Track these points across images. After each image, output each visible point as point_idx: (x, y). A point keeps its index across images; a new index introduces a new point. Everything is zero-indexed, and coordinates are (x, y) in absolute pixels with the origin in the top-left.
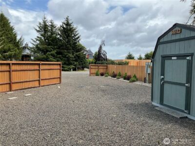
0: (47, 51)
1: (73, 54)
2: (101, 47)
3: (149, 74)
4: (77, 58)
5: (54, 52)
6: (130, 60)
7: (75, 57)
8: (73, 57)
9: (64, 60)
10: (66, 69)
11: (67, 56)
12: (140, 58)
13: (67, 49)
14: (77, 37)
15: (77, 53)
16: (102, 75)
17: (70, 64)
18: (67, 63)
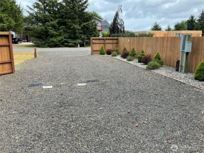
0: (46, 21)
1: (80, 25)
2: (117, 15)
3: (187, 53)
4: (86, 29)
5: (55, 22)
6: (155, 32)
7: (82, 29)
8: (79, 28)
9: (68, 32)
11: (72, 27)
12: (169, 30)
13: (73, 18)
15: (85, 23)
16: (109, 53)
17: (75, 38)
18: (72, 36)
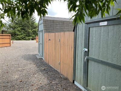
0: (15, 28)
1: (32, 30)
4: (34, 32)
5: (19, 29)
7: (33, 32)
8: (31, 31)
9: (26, 33)
10: (27, 39)
11: (28, 31)
13: (28, 27)
14: (34, 19)
15: (34, 29)
18: (28, 35)
